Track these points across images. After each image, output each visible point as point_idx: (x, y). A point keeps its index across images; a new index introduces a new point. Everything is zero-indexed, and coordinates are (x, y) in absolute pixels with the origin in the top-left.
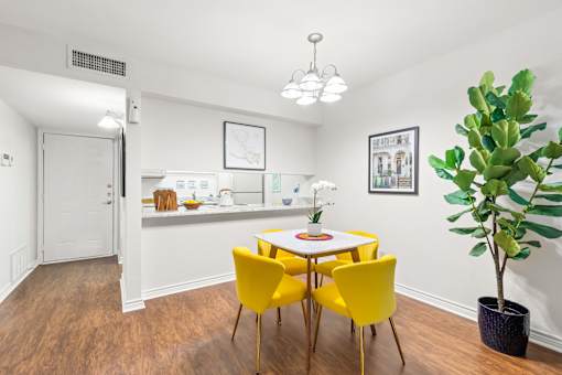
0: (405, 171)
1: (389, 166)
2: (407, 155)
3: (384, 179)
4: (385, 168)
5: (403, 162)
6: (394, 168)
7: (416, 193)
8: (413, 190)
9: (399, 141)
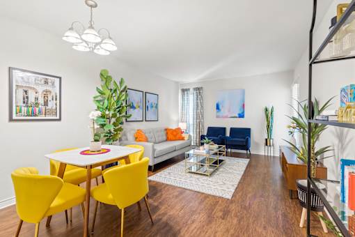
0: (51, 105)
1: (37, 99)
2: (53, 94)
3: (30, 109)
4: (32, 100)
5: (50, 98)
6: (41, 101)
7: (60, 120)
8: (58, 118)
9: (46, 82)
